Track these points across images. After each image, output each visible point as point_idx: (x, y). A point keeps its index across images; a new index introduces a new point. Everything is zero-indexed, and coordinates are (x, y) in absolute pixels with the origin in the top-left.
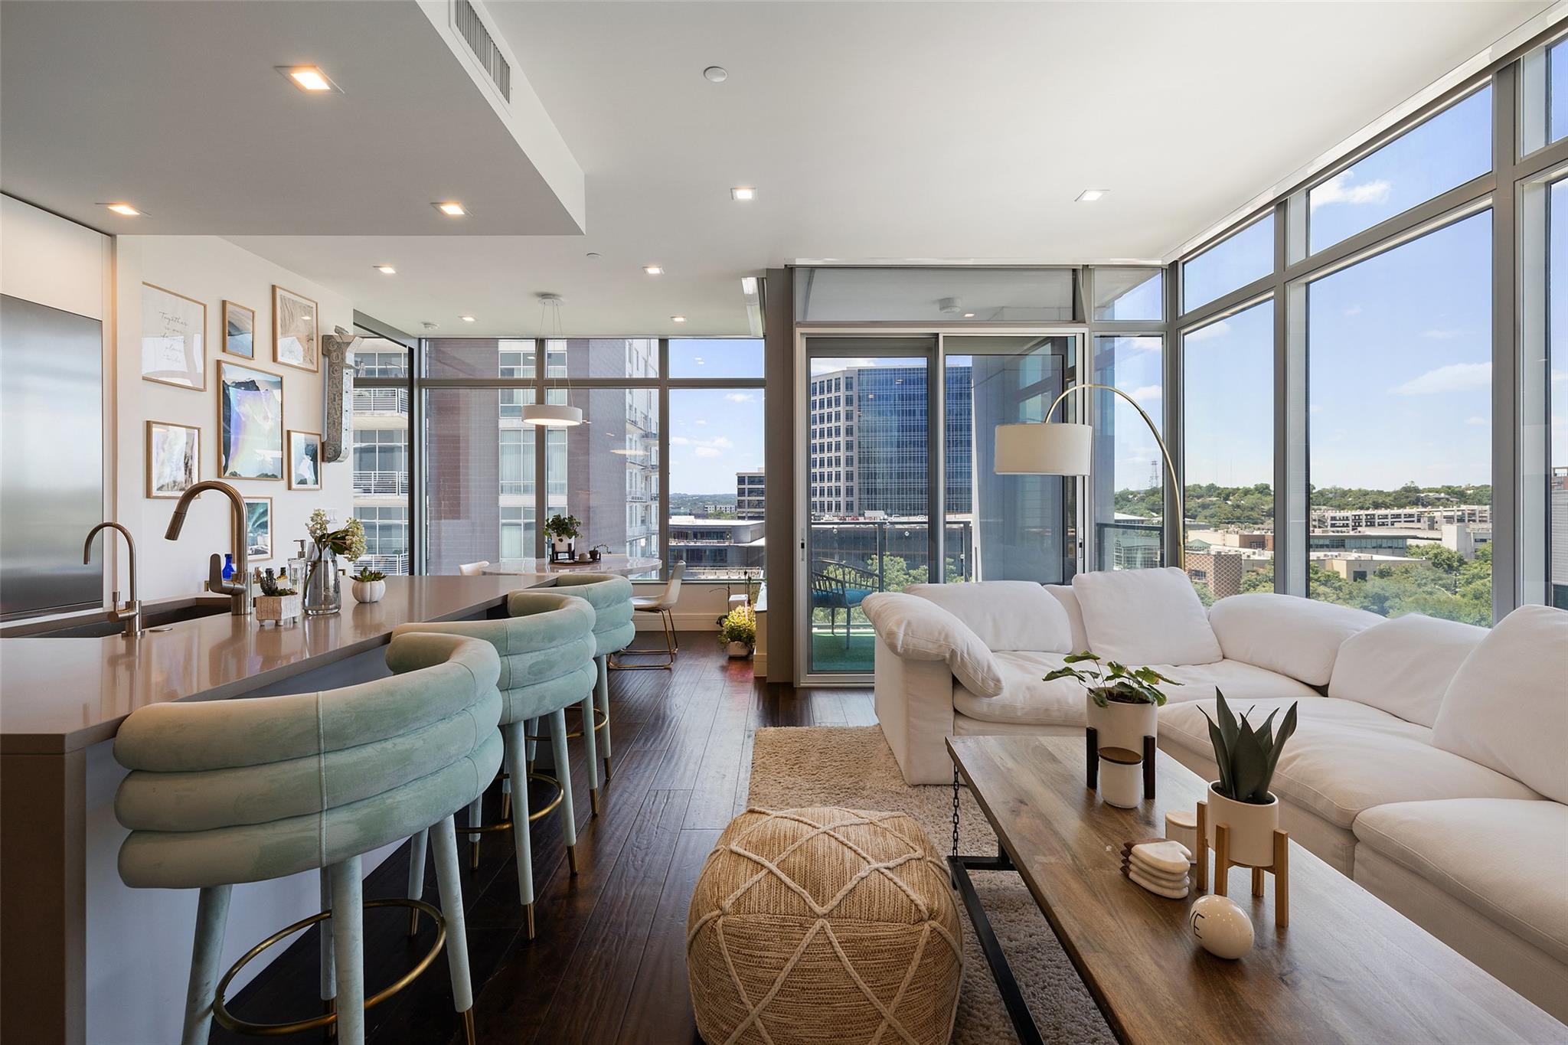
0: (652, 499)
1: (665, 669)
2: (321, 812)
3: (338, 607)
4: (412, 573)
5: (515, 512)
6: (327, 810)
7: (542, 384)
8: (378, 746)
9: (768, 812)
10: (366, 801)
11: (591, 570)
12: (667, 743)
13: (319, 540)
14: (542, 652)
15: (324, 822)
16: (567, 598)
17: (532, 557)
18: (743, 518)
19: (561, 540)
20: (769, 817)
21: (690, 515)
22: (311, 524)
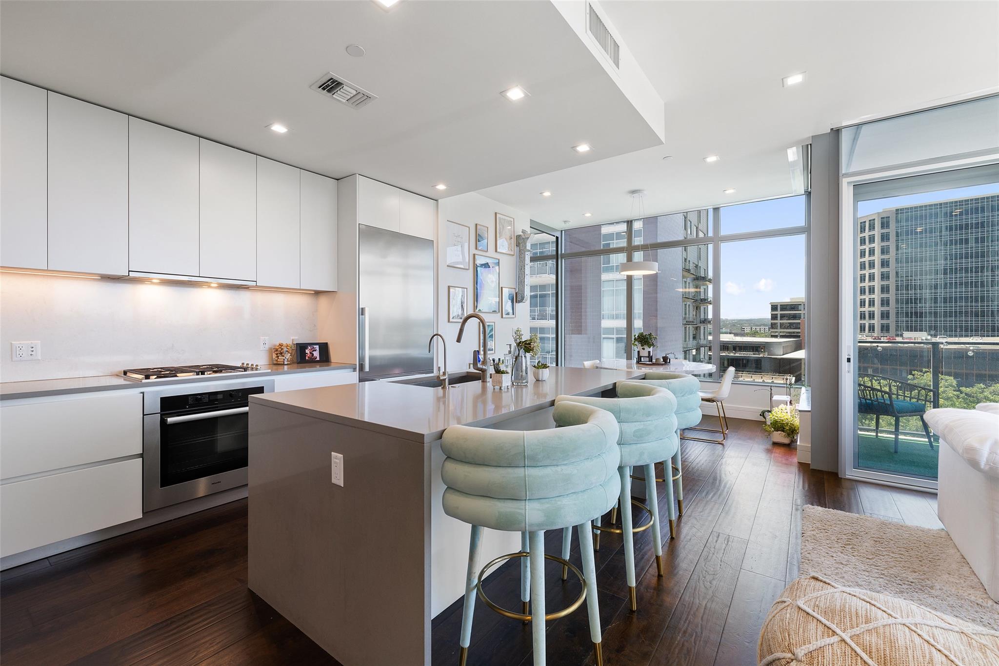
0: (701, 323)
1: (718, 443)
2: (525, 500)
3: (527, 382)
4: (557, 365)
5: (610, 330)
6: (528, 500)
7: (630, 250)
8: (553, 468)
9: (833, 584)
10: (547, 500)
11: (663, 369)
12: (724, 498)
13: (518, 344)
14: (642, 423)
15: (527, 506)
16: (655, 388)
17: (624, 359)
18: (776, 337)
19: (644, 349)
20: (835, 590)
21: (730, 333)
22: (515, 335)
